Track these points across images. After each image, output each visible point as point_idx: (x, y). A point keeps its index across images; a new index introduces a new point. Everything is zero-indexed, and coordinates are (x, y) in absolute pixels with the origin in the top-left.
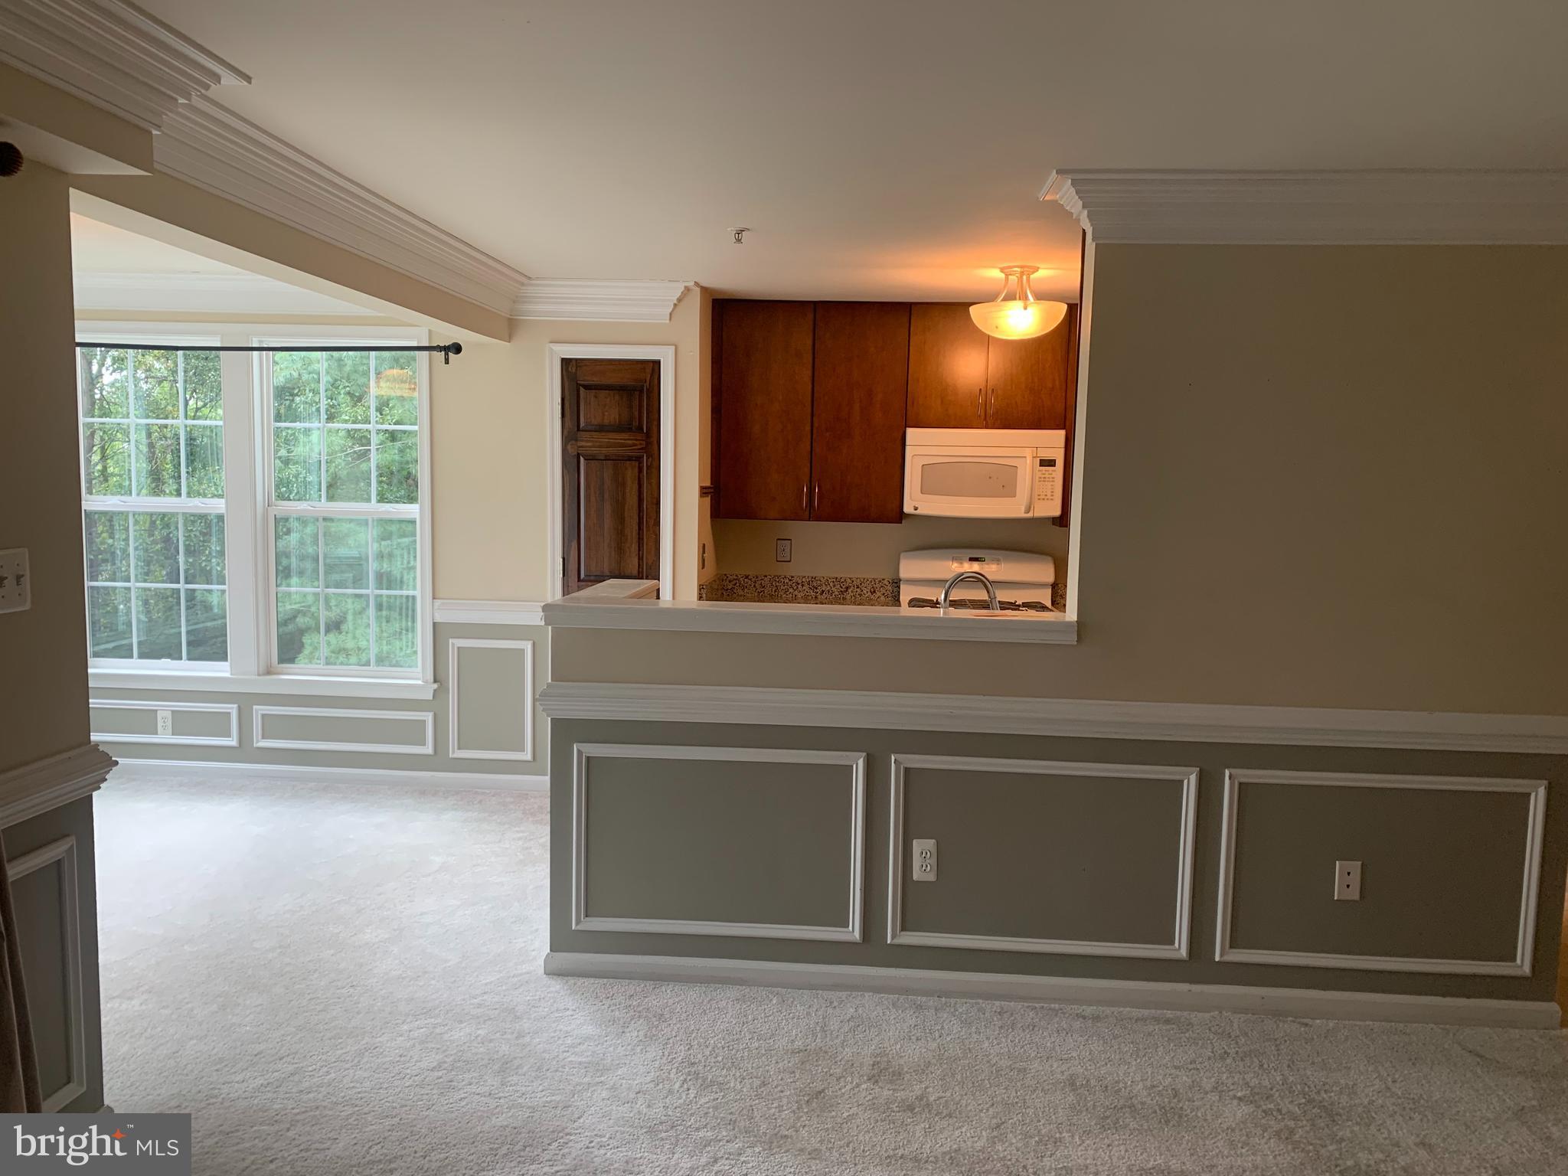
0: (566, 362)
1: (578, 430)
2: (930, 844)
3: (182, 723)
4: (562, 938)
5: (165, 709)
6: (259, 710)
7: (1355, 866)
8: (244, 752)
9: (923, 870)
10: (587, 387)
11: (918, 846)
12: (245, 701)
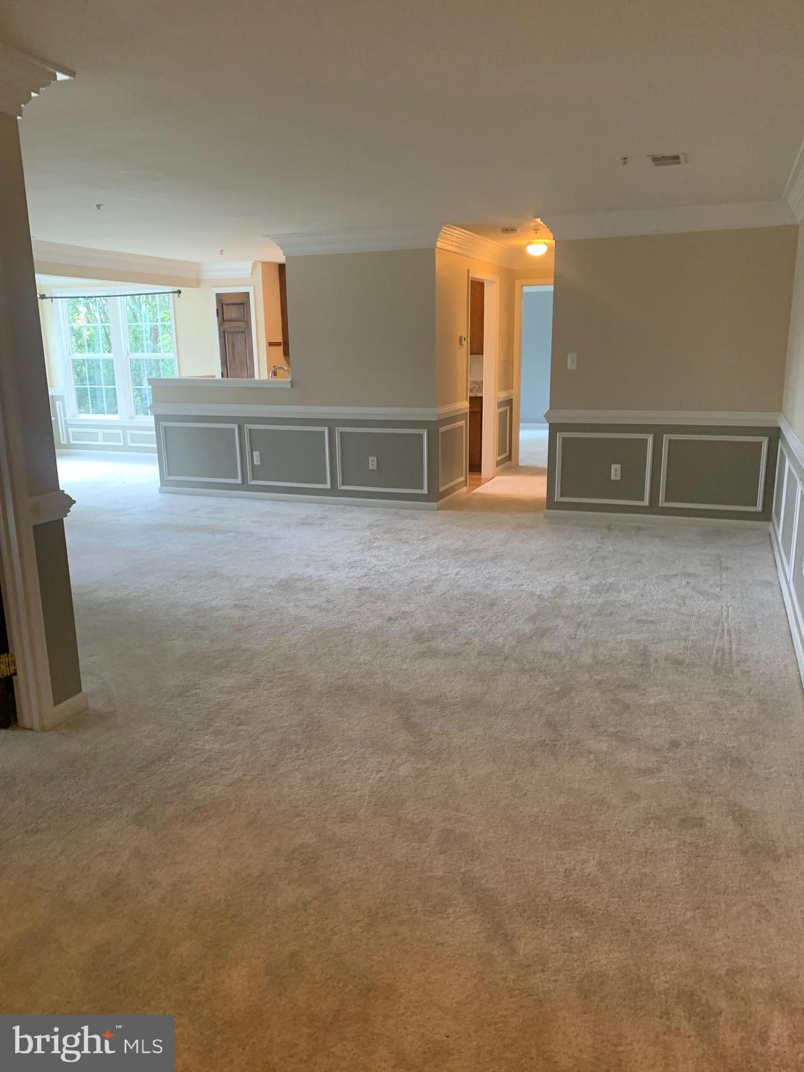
0: (218, 295)
1: (224, 321)
2: (258, 453)
3: (107, 437)
4: (164, 482)
5: (100, 432)
6: (129, 432)
7: (375, 458)
8: (125, 448)
9: (257, 461)
10: (226, 305)
11: (255, 453)
12: (124, 428)
